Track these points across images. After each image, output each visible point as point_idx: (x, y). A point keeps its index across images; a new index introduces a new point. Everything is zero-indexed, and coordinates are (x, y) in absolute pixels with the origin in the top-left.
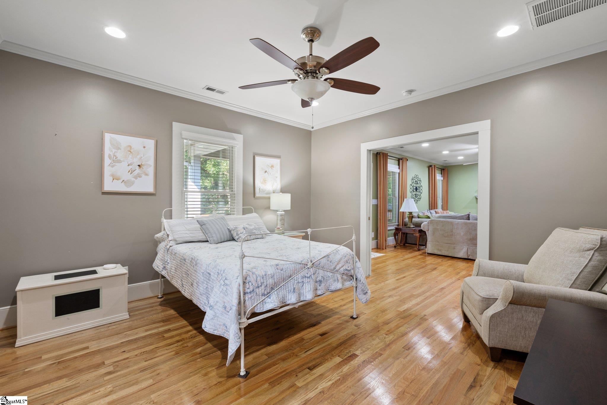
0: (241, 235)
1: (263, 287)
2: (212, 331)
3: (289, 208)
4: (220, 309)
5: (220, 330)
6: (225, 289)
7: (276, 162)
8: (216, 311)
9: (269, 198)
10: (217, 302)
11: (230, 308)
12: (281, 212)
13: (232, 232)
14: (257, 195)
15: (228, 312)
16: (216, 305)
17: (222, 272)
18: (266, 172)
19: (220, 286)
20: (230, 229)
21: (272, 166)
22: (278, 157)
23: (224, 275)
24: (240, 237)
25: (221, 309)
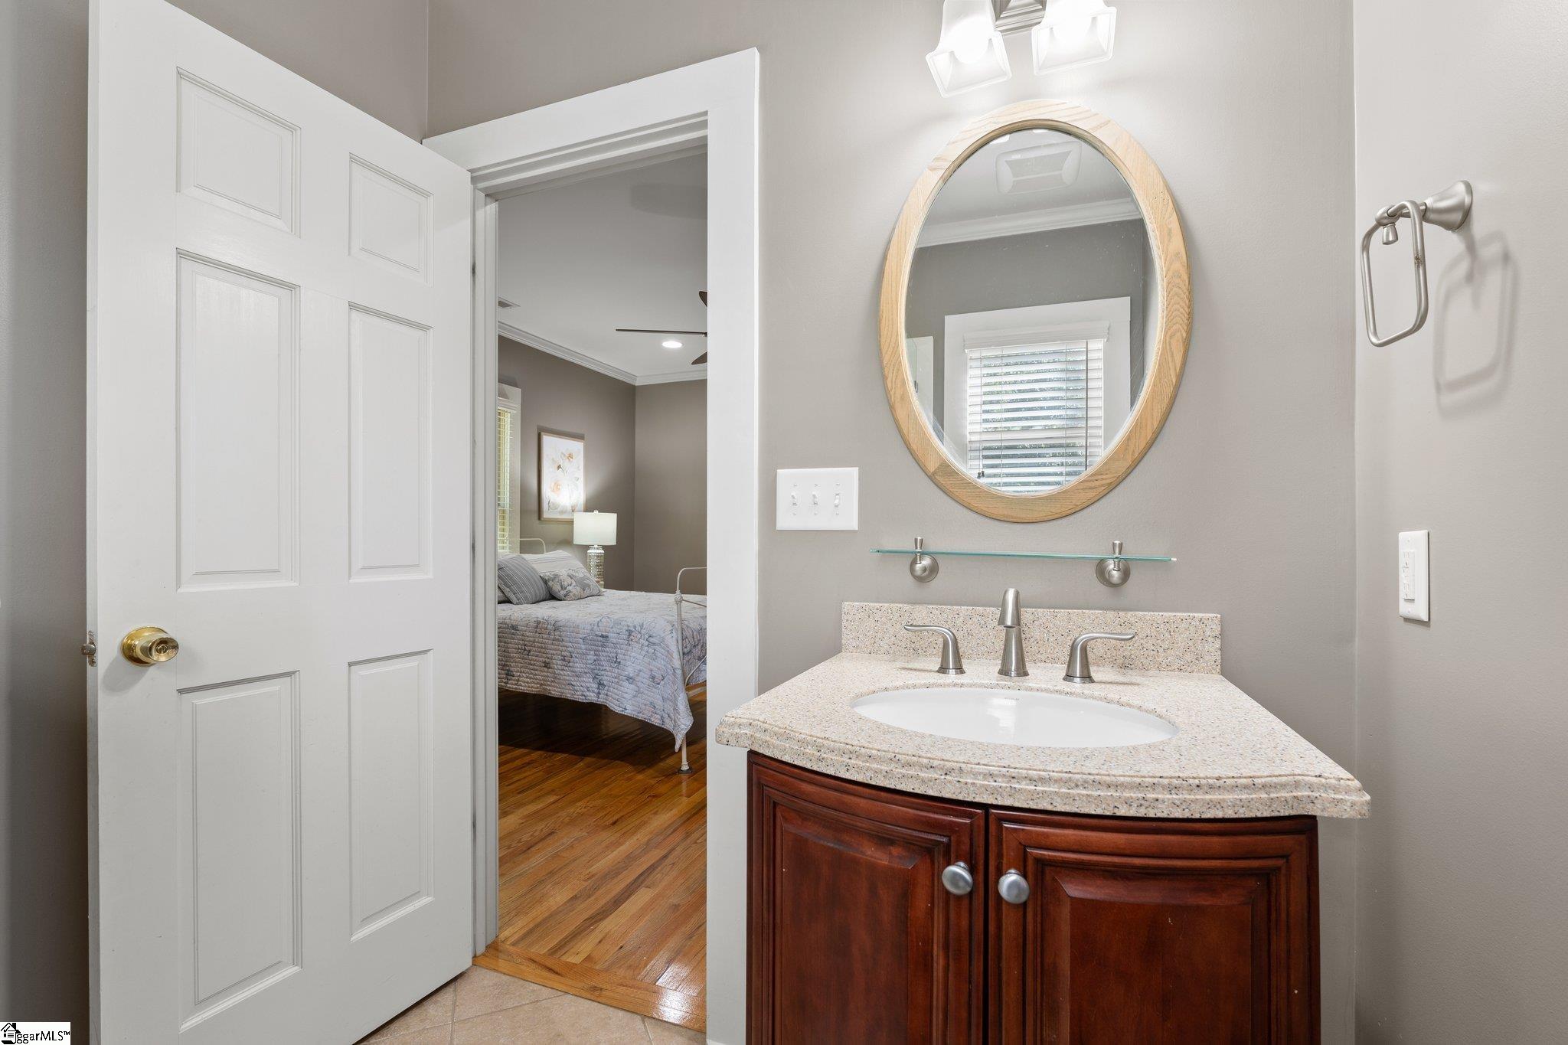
0: (569, 588)
1: (699, 647)
2: (636, 713)
3: (613, 542)
4: (644, 680)
5: (646, 712)
6: (651, 650)
7: (577, 447)
8: (640, 684)
9: (571, 522)
10: (640, 671)
11: (661, 678)
12: (598, 549)
13: (550, 583)
14: (546, 515)
15: (658, 684)
16: (638, 675)
17: (638, 628)
18: (559, 467)
19: (641, 649)
20: (547, 578)
21: (570, 456)
22: (579, 437)
23: (643, 632)
24: (570, 592)
25: (647, 682)
